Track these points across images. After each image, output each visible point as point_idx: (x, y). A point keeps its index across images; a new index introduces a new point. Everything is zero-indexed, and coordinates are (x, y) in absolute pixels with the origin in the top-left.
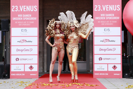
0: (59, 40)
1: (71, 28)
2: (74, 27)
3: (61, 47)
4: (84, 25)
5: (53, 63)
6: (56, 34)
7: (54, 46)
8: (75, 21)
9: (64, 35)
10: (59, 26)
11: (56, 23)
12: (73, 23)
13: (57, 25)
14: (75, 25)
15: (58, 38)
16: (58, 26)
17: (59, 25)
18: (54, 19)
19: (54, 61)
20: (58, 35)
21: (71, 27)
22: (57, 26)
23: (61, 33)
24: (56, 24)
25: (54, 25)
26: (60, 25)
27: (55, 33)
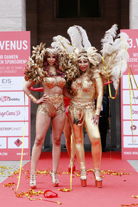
0: (53, 89)
1: (80, 64)
2: (87, 64)
3: (56, 106)
4: (108, 55)
5: (38, 144)
6: (46, 76)
7: (41, 103)
8: (91, 50)
9: (66, 78)
10: (54, 59)
11: (46, 53)
12: (85, 54)
13: (49, 57)
14: (90, 58)
15: (50, 86)
16: (51, 60)
17: (54, 57)
18: (44, 43)
19: (42, 139)
20: (50, 79)
21: (81, 62)
22: (49, 59)
23: (58, 75)
24: (46, 56)
25: (42, 59)
26: (57, 57)
27: (43, 75)
